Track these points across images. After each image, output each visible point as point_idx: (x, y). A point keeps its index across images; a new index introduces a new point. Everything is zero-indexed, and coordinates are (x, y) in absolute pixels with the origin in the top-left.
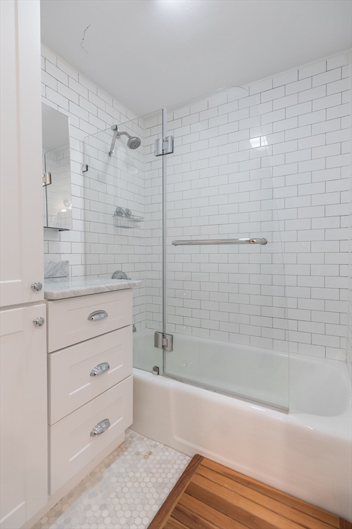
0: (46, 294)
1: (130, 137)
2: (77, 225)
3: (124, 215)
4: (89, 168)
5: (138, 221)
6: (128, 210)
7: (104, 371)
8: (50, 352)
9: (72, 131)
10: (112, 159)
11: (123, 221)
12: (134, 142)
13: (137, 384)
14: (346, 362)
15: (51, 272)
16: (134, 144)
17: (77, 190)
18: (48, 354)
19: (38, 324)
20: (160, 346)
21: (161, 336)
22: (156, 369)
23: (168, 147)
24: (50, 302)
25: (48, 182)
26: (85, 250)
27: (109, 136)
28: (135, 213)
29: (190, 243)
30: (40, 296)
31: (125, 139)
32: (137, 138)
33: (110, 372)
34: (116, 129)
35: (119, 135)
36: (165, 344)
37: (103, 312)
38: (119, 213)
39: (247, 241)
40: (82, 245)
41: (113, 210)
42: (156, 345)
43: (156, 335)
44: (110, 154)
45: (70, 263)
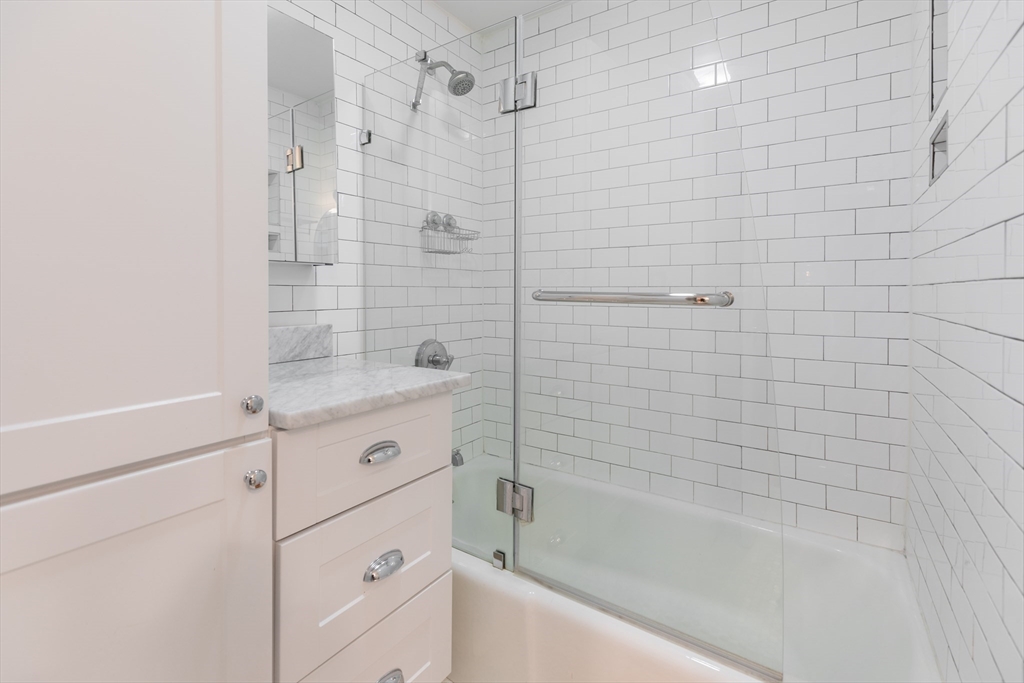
0: (272, 419)
1: (454, 73)
2: (349, 252)
3: (441, 228)
4: (372, 136)
5: (468, 239)
6: (449, 217)
7: (393, 570)
8: (278, 538)
9: (341, 65)
10: (419, 116)
11: (440, 239)
12: (460, 82)
13: (461, 587)
14: (904, 553)
15: (297, 350)
16: (461, 86)
17: (349, 182)
18: (276, 543)
19: (254, 484)
20: (509, 508)
21: (509, 486)
22: (500, 555)
23: (525, 95)
24: (280, 434)
25: (298, 165)
26: (365, 300)
27: (412, 72)
28: (463, 224)
29: (571, 298)
30: (260, 422)
31: (444, 75)
32: (467, 74)
33: (404, 569)
34: (425, 59)
35: (432, 68)
36: (518, 506)
37: (391, 445)
38: (432, 223)
39: (689, 299)
40: (359, 290)
41: (418, 219)
42: (500, 507)
43: (500, 485)
44: (415, 106)
45: (334, 330)
